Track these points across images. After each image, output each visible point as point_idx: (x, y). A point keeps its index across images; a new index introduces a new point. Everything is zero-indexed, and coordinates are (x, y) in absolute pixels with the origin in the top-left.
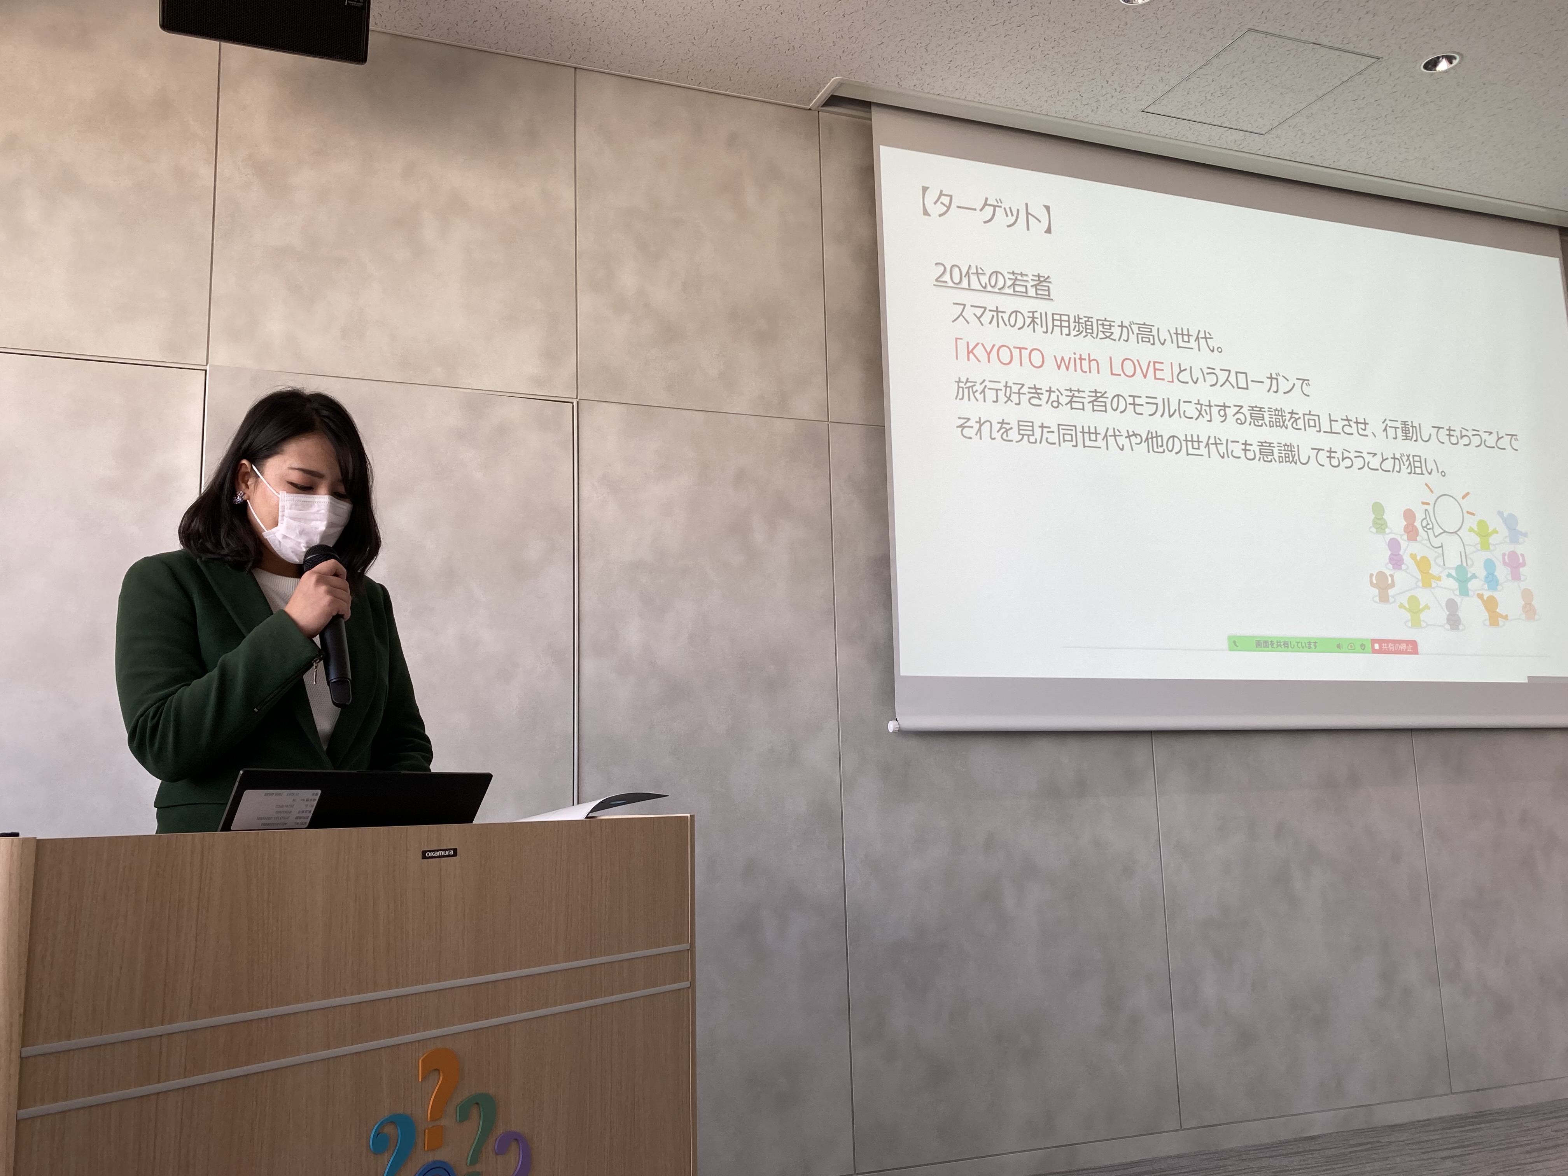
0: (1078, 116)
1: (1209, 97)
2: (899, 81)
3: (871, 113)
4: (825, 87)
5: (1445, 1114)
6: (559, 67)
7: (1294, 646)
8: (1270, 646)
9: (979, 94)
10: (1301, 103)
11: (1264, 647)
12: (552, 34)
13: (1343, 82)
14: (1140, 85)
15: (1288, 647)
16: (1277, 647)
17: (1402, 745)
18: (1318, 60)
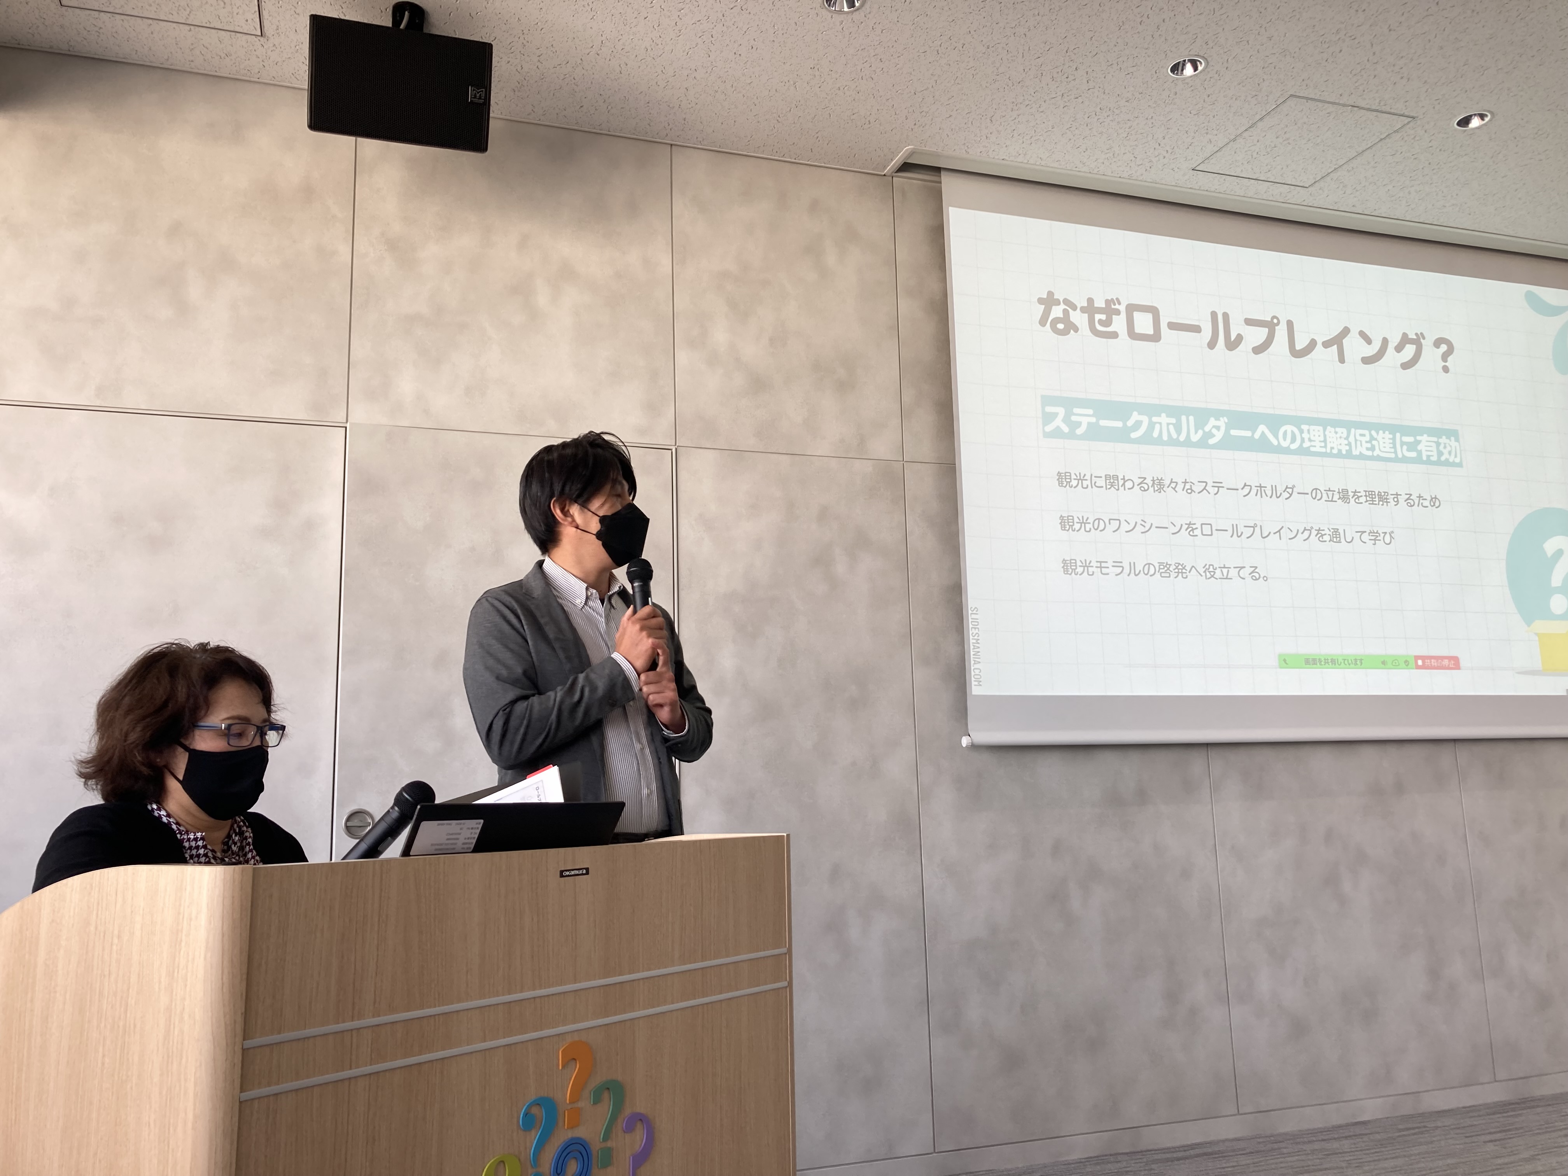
0: (1132, 175)
1: (1255, 155)
2: (966, 148)
3: (941, 177)
4: (898, 155)
5: (1489, 1101)
6: (656, 144)
7: (1341, 663)
8: (1318, 664)
9: (1041, 158)
10: (1341, 158)
11: (1312, 664)
12: (650, 115)
13: (1381, 140)
14: (1190, 147)
15: (1335, 664)
16: (1325, 665)
17: (1445, 756)
18: (1357, 120)
